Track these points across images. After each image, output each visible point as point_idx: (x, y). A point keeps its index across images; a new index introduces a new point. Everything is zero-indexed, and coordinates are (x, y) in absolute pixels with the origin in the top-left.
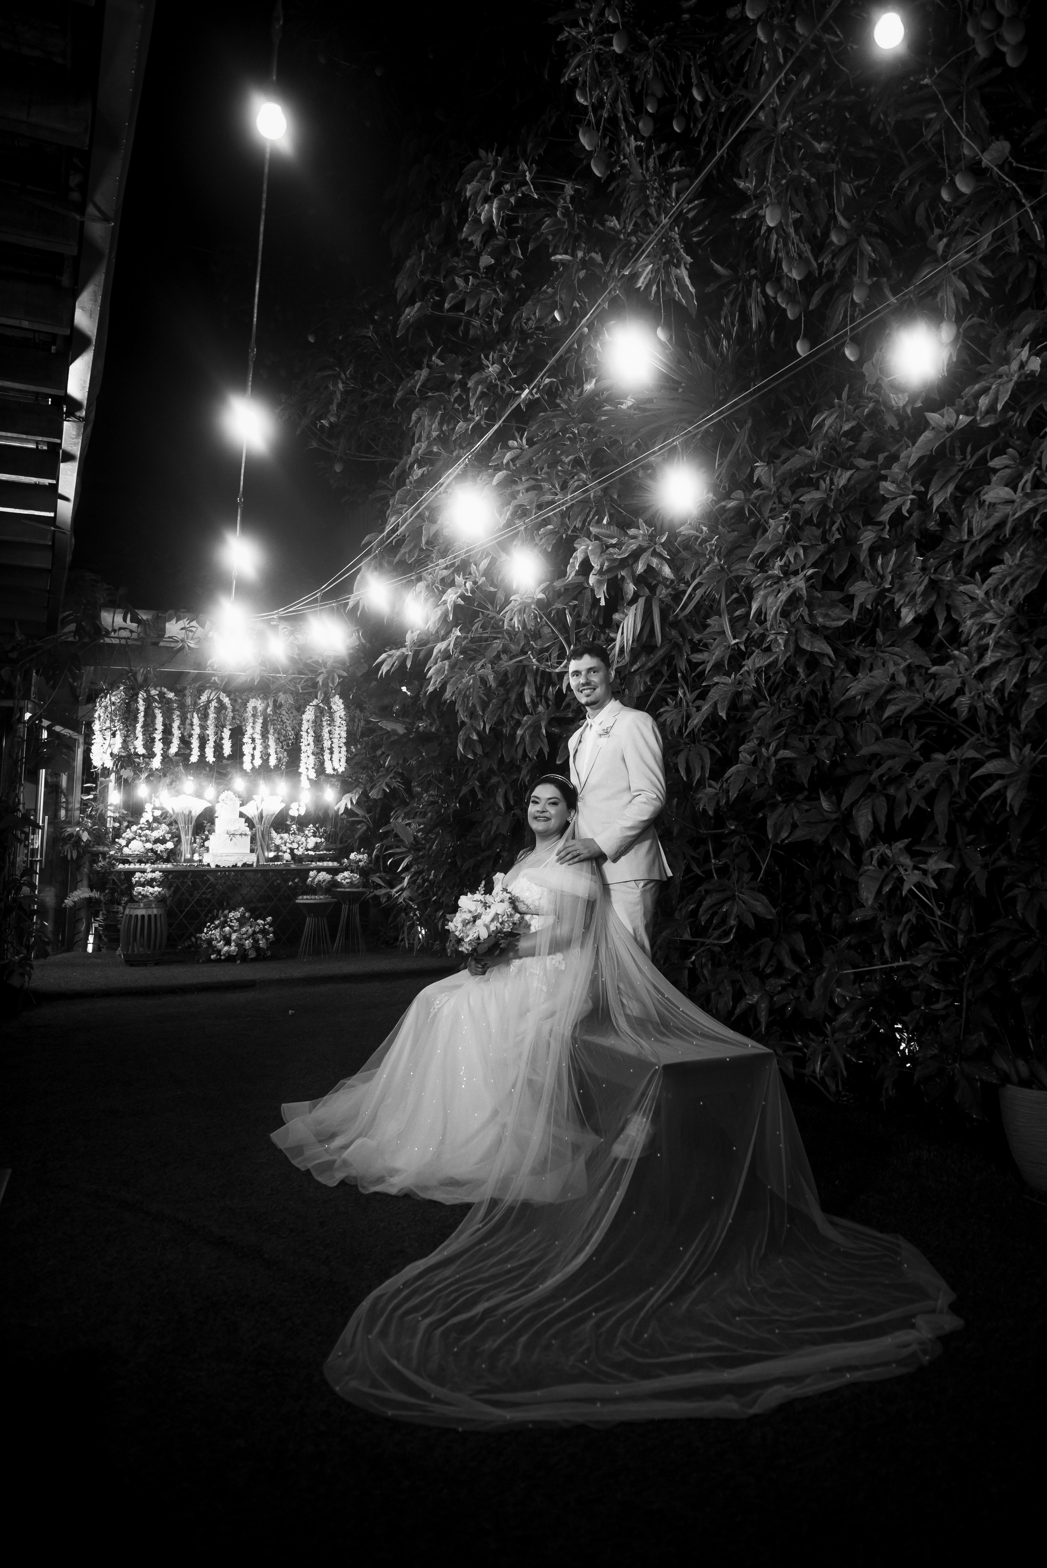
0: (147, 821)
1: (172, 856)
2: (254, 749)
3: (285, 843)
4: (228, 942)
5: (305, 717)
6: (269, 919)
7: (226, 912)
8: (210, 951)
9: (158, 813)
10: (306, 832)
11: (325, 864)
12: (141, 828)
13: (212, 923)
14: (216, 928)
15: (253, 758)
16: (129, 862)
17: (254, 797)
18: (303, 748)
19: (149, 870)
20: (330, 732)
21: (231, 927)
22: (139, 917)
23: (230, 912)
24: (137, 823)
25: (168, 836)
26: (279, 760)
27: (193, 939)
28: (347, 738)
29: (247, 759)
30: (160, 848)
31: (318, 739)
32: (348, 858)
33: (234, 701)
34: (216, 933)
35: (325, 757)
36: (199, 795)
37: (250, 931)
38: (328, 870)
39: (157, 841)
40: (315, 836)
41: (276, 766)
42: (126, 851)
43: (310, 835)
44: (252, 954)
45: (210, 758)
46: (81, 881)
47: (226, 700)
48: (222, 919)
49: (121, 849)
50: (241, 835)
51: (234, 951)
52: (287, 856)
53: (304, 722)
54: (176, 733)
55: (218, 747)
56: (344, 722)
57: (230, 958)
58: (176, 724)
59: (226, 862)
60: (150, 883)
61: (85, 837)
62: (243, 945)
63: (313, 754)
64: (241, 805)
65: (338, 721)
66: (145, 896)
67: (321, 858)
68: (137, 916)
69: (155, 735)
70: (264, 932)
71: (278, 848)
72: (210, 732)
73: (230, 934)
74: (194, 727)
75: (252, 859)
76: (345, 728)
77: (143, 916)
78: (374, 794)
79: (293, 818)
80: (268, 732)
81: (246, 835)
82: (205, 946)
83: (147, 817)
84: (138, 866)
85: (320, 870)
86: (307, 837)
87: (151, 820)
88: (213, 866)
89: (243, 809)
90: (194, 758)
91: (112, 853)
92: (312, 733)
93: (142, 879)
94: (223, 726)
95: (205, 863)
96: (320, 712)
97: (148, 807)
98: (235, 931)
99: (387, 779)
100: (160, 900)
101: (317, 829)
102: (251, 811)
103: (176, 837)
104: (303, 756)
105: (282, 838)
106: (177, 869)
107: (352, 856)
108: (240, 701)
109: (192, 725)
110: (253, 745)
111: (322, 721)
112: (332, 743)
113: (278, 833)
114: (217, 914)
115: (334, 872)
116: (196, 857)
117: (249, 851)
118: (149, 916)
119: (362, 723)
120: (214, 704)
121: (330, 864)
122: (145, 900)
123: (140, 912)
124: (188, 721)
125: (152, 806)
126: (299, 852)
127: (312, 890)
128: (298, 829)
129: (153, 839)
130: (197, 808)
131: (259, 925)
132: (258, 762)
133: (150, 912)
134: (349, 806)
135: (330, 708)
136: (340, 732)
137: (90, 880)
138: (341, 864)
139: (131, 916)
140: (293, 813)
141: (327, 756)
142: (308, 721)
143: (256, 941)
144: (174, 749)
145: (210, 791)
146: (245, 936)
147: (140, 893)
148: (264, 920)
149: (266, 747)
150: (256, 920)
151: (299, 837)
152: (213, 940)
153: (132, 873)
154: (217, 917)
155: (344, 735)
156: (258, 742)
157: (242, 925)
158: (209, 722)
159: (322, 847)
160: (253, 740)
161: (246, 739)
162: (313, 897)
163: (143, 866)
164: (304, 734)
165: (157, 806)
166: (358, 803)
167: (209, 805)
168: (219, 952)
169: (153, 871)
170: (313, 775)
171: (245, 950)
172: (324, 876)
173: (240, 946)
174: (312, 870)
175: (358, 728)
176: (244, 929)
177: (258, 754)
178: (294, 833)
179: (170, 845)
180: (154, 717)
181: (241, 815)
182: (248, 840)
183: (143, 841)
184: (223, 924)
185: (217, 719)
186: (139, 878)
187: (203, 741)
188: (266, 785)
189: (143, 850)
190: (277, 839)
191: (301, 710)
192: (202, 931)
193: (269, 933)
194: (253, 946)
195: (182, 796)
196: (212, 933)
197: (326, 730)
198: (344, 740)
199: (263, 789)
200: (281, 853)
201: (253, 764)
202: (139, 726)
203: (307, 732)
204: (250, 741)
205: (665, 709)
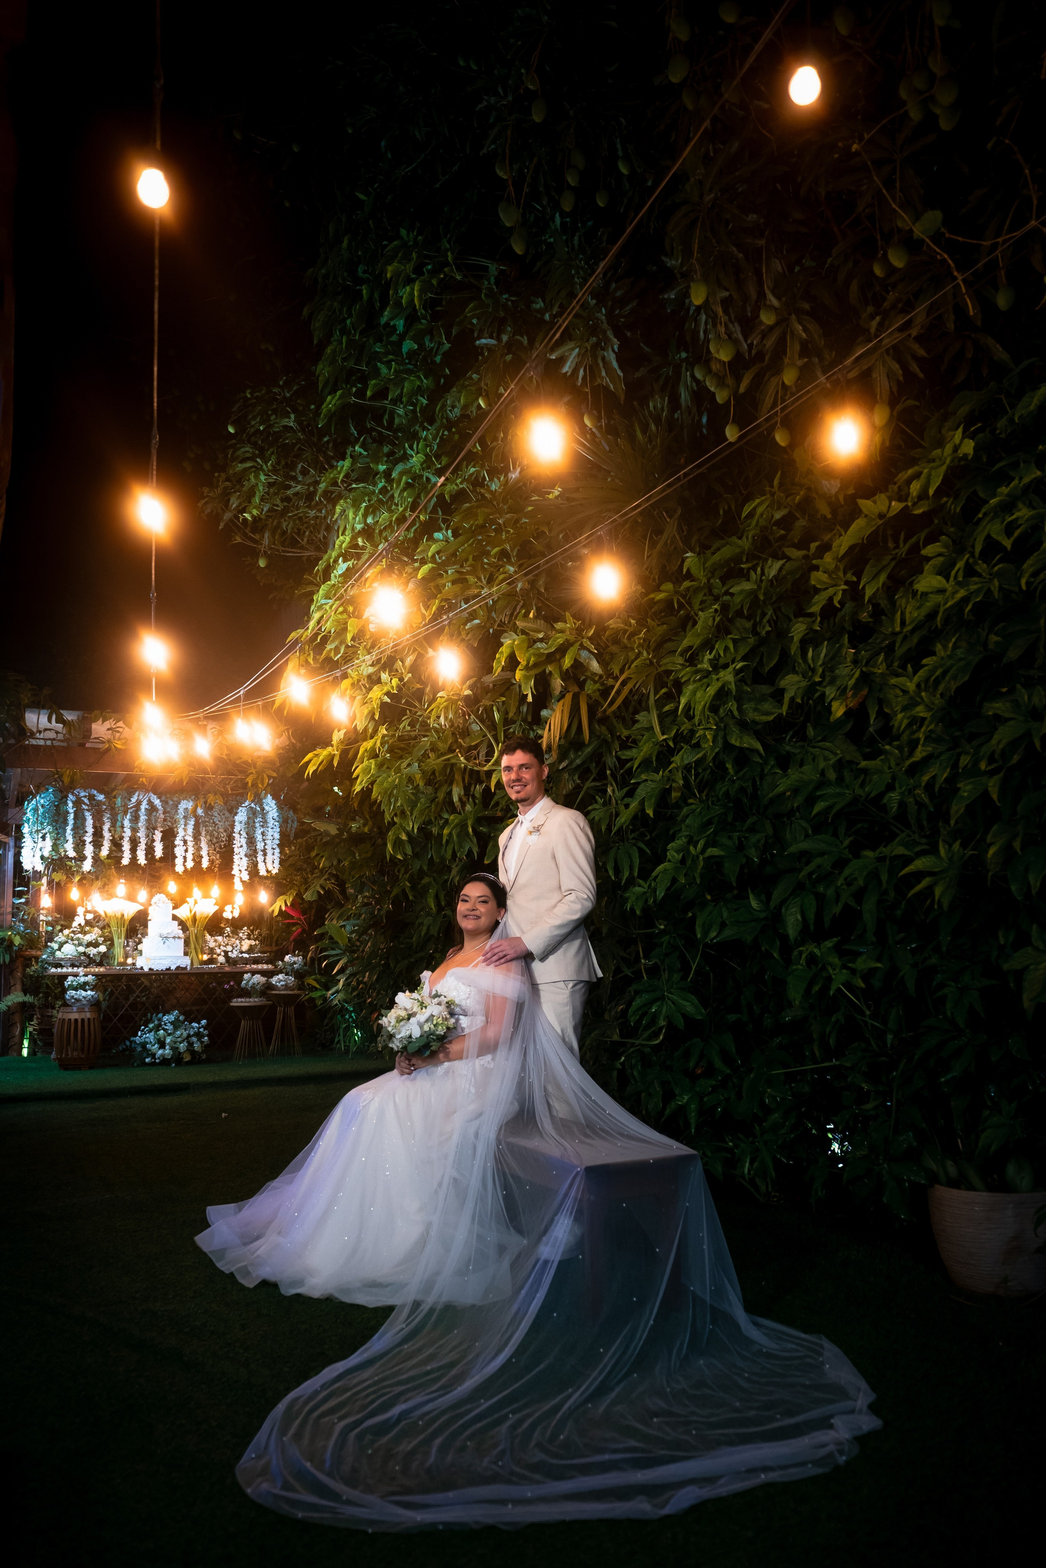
0: (80, 925)
1: (104, 959)
2: (186, 851)
3: (219, 946)
4: (162, 1045)
5: (237, 818)
6: (204, 1022)
7: (160, 1015)
8: (145, 1055)
9: (90, 916)
10: (241, 935)
11: (260, 966)
12: (73, 932)
13: (146, 1026)
14: (150, 1031)
15: (185, 861)
16: (62, 966)
17: (188, 899)
18: (236, 850)
19: (82, 974)
20: (263, 834)
21: (165, 1030)
22: (73, 1021)
23: (164, 1015)
24: (69, 927)
25: (101, 940)
26: (211, 862)
27: (128, 1043)
28: (280, 840)
29: (179, 861)
30: (92, 951)
31: (251, 841)
32: (283, 960)
33: (165, 803)
34: (151, 1037)
35: (258, 859)
36: (131, 897)
37: (185, 1034)
38: (263, 973)
39: (90, 944)
40: (249, 939)
41: (209, 869)
42: (58, 954)
43: (244, 937)
44: (187, 1058)
45: (142, 860)
46: (15, 985)
47: (157, 802)
48: (156, 1022)
49: (53, 953)
50: (174, 938)
51: (167, 1055)
52: (221, 959)
53: (236, 823)
54: (107, 835)
55: (150, 850)
56: (277, 824)
57: (165, 1062)
58: (106, 827)
59: (160, 965)
60: (83, 986)
61: (17, 941)
62: (177, 1048)
63: (246, 855)
64: (174, 908)
65: (271, 822)
66: (77, 1000)
67: (256, 961)
68: (70, 1020)
69: (85, 838)
70: (198, 1035)
71: (212, 951)
72: (142, 834)
73: (165, 1038)
74: (125, 829)
75: (185, 962)
76: (278, 830)
77: (76, 1020)
78: (308, 896)
79: (227, 921)
80: (200, 834)
81: (179, 938)
82: (139, 1049)
83: (79, 920)
84: (70, 970)
85: (254, 973)
86: (241, 939)
87: (83, 923)
88: (146, 969)
89: (176, 912)
90: (125, 861)
91: (44, 957)
92: (244, 835)
93: (74, 984)
94: (155, 828)
95: (138, 967)
96: (252, 814)
97: (80, 910)
98: (169, 1035)
99: (322, 881)
100: (95, 1004)
101: (252, 931)
102: (183, 913)
103: (109, 941)
104: (236, 858)
105: (215, 941)
106: (109, 972)
107: (287, 958)
108: (171, 803)
109: (122, 827)
110: (184, 848)
111: (254, 822)
112: (265, 844)
113: (212, 935)
114: (151, 1017)
115: (268, 974)
116: (130, 961)
117: (182, 954)
118: (83, 1020)
119: (296, 824)
120: (144, 806)
121: (265, 967)
122: (78, 1004)
123: (74, 1016)
124: (119, 824)
125: (84, 910)
126: (233, 955)
127: (246, 993)
128: (232, 932)
129: (85, 942)
130: (130, 910)
131: (193, 1028)
132: (190, 864)
133: (83, 1016)
134: (284, 908)
135: (263, 809)
136: (274, 833)
137: (23, 984)
138: (276, 967)
139: (64, 1019)
140: (227, 915)
141: (260, 858)
142: (241, 822)
143: (191, 1044)
144: (105, 852)
145: (143, 895)
146: (179, 1039)
147: (73, 997)
148: (199, 1023)
149: (199, 849)
150: (190, 1023)
151: (233, 940)
152: (147, 1043)
153: (64, 977)
154: (150, 1021)
155: (277, 836)
156: (190, 844)
157: (176, 1028)
158: (140, 824)
159: (257, 950)
160: (185, 842)
161: (178, 841)
162: (248, 1000)
163: (75, 969)
164: (236, 835)
165: (89, 909)
166: (292, 904)
167: (142, 908)
168: (153, 1055)
169: (86, 975)
170: (246, 877)
171: (180, 1053)
172: (257, 978)
173: (174, 1049)
174: (247, 972)
175: (291, 830)
176: (178, 1033)
177: (190, 856)
178: (228, 936)
179: (103, 949)
180: (84, 820)
181: (175, 918)
182: (181, 943)
183: (75, 945)
184: (158, 1028)
185: (148, 821)
186: (72, 982)
187: (134, 843)
188: (199, 888)
189: (75, 953)
190: (211, 941)
191: (233, 812)
192: (137, 1035)
193: (203, 1036)
194: (187, 1050)
195: (114, 900)
196: (146, 1036)
197: (259, 831)
198: (278, 842)
199: (197, 892)
200: (215, 956)
201: (184, 865)
202: (69, 829)
203: (240, 834)
204: (182, 843)
205: (595, 806)
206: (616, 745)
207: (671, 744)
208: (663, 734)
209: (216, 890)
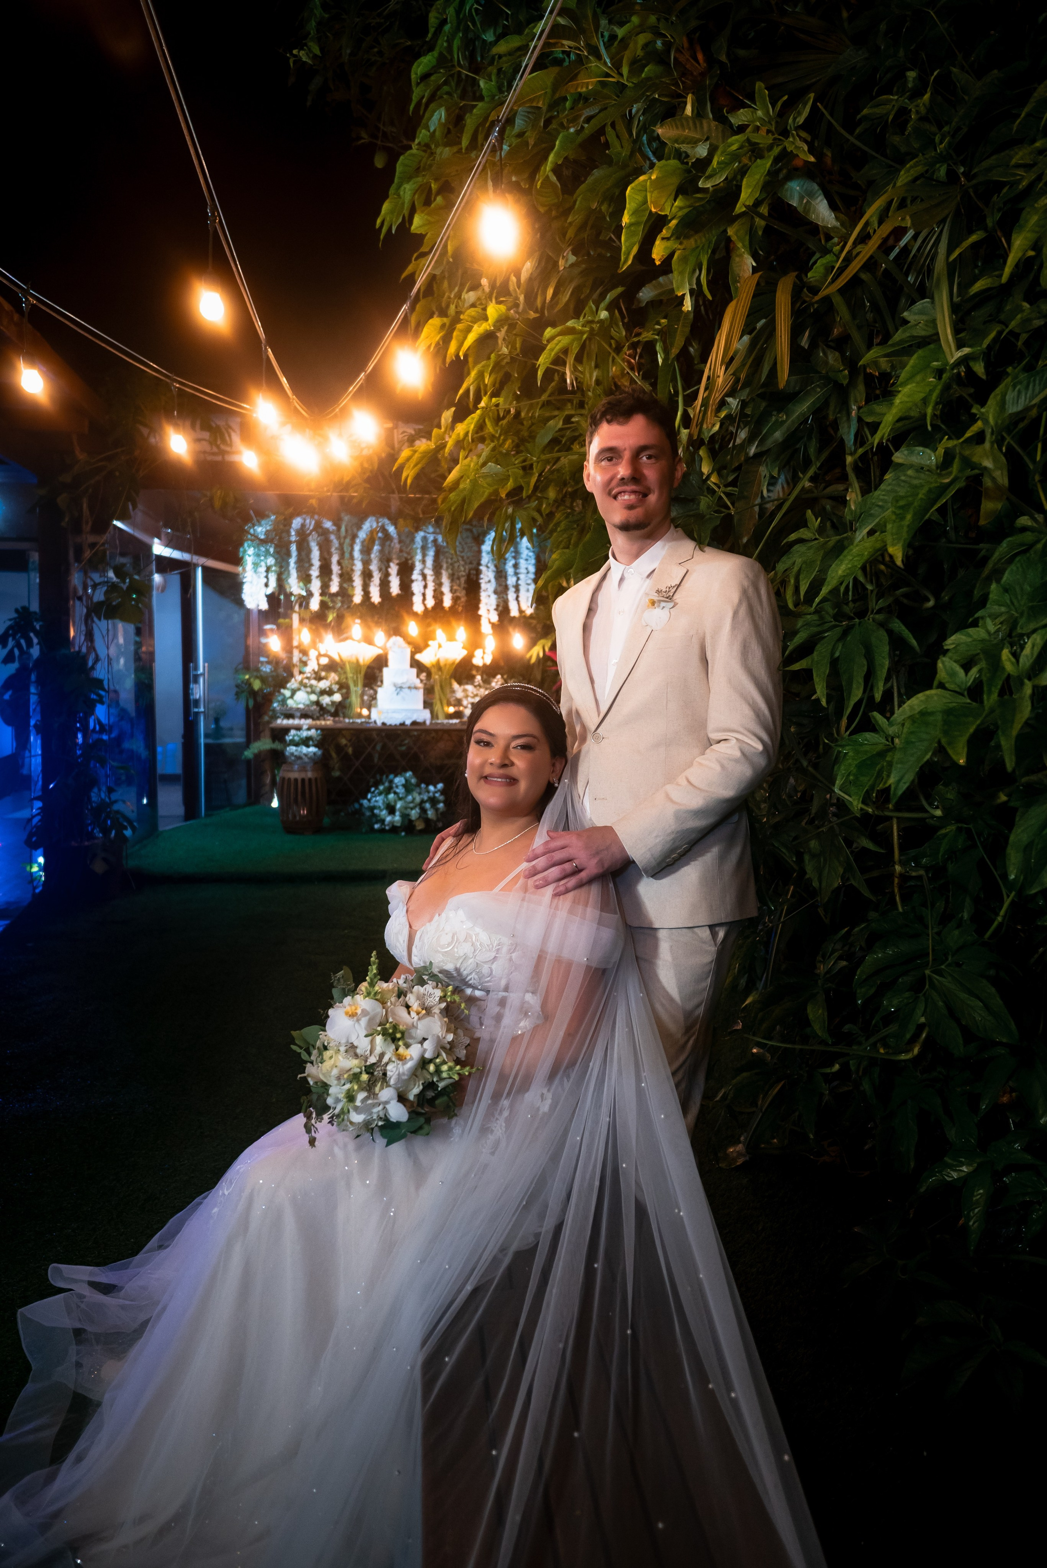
0: (313, 670)
1: (340, 709)
2: (425, 587)
3: (467, 697)
4: (391, 810)
5: (484, 548)
6: (440, 786)
7: (391, 776)
8: (374, 820)
9: (324, 661)
12: (307, 678)
13: (377, 788)
14: (380, 794)
15: (424, 599)
16: (289, 716)
17: (430, 643)
18: (483, 586)
20: (516, 566)
21: (395, 793)
23: (396, 776)
24: (302, 672)
25: (335, 687)
26: (455, 599)
27: (356, 806)
28: (536, 573)
29: (417, 599)
30: (326, 700)
31: (501, 575)
33: (400, 530)
34: (379, 800)
35: (509, 597)
36: (369, 641)
37: (418, 799)
39: (323, 692)
41: (451, 608)
42: (289, 703)
44: (420, 826)
45: (376, 598)
47: (391, 529)
48: (387, 784)
49: (284, 702)
50: (409, 688)
51: (397, 822)
53: (483, 554)
54: (335, 568)
55: (385, 585)
56: (531, 554)
57: (394, 829)
58: (335, 559)
59: (393, 719)
60: (306, 742)
61: (257, 685)
62: (408, 815)
63: (495, 592)
64: (413, 654)
65: (525, 556)
66: (299, 758)
68: (289, 779)
69: (312, 572)
70: (433, 801)
71: (459, 702)
72: (374, 567)
73: (396, 802)
74: (356, 562)
75: (425, 716)
76: (533, 561)
77: (296, 780)
79: (477, 668)
80: (441, 567)
81: (416, 688)
82: (368, 814)
83: (312, 665)
84: (296, 722)
87: (317, 668)
88: (379, 723)
89: (418, 657)
90: (358, 599)
91: (274, 706)
92: (492, 567)
93: (296, 738)
94: (389, 560)
95: (372, 720)
96: (502, 542)
97: (313, 654)
98: (400, 799)
100: (316, 762)
102: (426, 657)
103: (345, 688)
104: (483, 595)
106: (339, 725)
108: (407, 530)
109: (352, 558)
110: (423, 583)
111: (505, 554)
112: (518, 579)
113: (460, 683)
114: (381, 779)
116: (364, 713)
117: (421, 705)
118: (303, 780)
120: (377, 534)
122: (299, 762)
123: (294, 775)
124: (347, 555)
125: (316, 653)
128: (483, 681)
129: (318, 690)
130: (366, 654)
131: (428, 792)
132: (430, 603)
133: (304, 775)
134: (541, 655)
136: (528, 566)
137: (272, 730)
140: (478, 661)
141: (511, 596)
142: (488, 553)
143: (424, 811)
144: (334, 588)
145: (380, 636)
146: (411, 805)
147: (292, 754)
148: (435, 787)
149: (439, 584)
150: (425, 786)
152: (374, 808)
153: (289, 730)
154: (380, 782)
155: (532, 569)
156: (430, 579)
157: (408, 791)
158: (373, 556)
160: (424, 577)
161: (416, 575)
163: (303, 721)
164: (483, 568)
165: (322, 652)
167: (380, 652)
168: (383, 821)
169: (309, 729)
170: (495, 618)
171: (411, 821)
173: (405, 816)
176: (410, 798)
177: (430, 593)
178: (479, 686)
179: (337, 697)
180: (309, 551)
181: (416, 664)
182: (420, 695)
183: (308, 693)
184: (389, 790)
185: (381, 551)
186: (294, 736)
187: (367, 576)
188: (443, 630)
189: (308, 702)
190: (459, 691)
191: (479, 540)
192: (365, 797)
193: (439, 802)
194: (420, 817)
195: (349, 642)
196: (377, 800)
197: (510, 563)
198: (532, 576)
199: (440, 634)
200: (461, 708)
201: (425, 605)
202: (292, 561)
203: (487, 567)
204: (420, 578)
205: (803, 533)
206: (859, 393)
207: (979, 368)
208: (959, 347)
209: (462, 632)
